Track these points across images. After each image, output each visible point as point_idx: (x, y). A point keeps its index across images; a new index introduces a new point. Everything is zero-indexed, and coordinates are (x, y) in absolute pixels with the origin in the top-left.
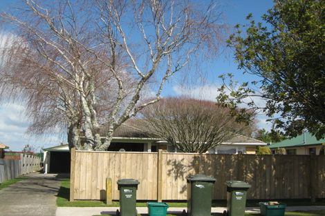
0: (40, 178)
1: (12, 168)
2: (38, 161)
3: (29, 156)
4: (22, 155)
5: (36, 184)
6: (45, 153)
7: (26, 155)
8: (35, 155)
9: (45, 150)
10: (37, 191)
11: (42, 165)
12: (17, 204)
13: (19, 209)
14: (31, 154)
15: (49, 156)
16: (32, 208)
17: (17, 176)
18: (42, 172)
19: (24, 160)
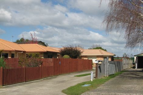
0: (134, 71)
1: (119, 66)
2: (131, 62)
3: (127, 59)
4: (123, 59)
5: (133, 74)
6: (135, 58)
7: (125, 59)
8: (130, 59)
9: (135, 56)
10: (133, 78)
11: (134, 64)
12: (124, 85)
13: (125, 87)
14: (128, 58)
15: (138, 59)
16: (132, 87)
17: (122, 70)
18: (134, 67)
19: (124, 61)
